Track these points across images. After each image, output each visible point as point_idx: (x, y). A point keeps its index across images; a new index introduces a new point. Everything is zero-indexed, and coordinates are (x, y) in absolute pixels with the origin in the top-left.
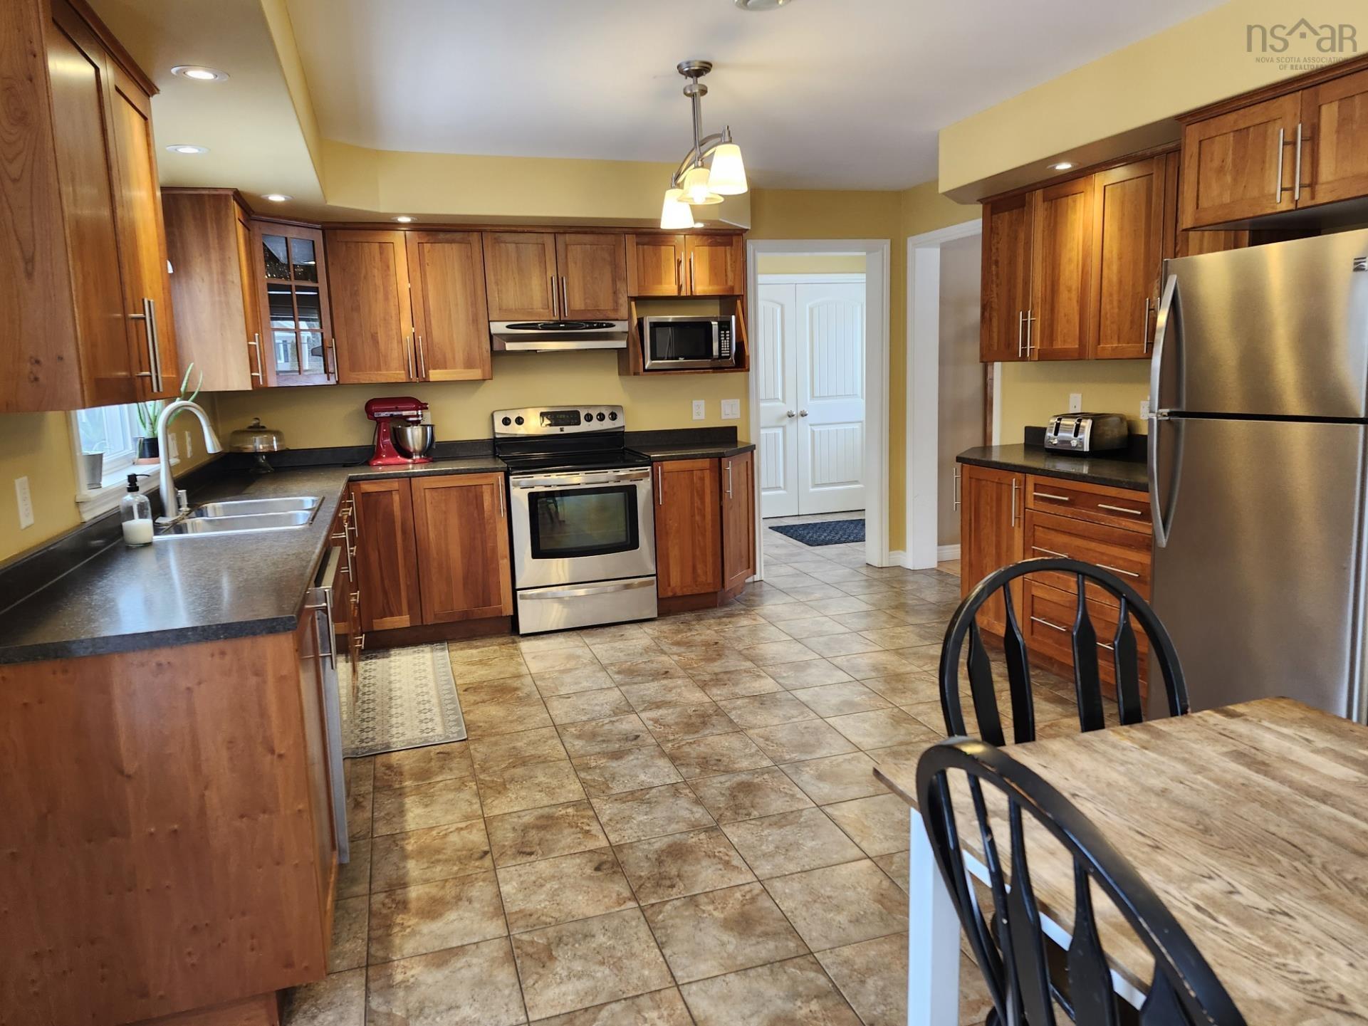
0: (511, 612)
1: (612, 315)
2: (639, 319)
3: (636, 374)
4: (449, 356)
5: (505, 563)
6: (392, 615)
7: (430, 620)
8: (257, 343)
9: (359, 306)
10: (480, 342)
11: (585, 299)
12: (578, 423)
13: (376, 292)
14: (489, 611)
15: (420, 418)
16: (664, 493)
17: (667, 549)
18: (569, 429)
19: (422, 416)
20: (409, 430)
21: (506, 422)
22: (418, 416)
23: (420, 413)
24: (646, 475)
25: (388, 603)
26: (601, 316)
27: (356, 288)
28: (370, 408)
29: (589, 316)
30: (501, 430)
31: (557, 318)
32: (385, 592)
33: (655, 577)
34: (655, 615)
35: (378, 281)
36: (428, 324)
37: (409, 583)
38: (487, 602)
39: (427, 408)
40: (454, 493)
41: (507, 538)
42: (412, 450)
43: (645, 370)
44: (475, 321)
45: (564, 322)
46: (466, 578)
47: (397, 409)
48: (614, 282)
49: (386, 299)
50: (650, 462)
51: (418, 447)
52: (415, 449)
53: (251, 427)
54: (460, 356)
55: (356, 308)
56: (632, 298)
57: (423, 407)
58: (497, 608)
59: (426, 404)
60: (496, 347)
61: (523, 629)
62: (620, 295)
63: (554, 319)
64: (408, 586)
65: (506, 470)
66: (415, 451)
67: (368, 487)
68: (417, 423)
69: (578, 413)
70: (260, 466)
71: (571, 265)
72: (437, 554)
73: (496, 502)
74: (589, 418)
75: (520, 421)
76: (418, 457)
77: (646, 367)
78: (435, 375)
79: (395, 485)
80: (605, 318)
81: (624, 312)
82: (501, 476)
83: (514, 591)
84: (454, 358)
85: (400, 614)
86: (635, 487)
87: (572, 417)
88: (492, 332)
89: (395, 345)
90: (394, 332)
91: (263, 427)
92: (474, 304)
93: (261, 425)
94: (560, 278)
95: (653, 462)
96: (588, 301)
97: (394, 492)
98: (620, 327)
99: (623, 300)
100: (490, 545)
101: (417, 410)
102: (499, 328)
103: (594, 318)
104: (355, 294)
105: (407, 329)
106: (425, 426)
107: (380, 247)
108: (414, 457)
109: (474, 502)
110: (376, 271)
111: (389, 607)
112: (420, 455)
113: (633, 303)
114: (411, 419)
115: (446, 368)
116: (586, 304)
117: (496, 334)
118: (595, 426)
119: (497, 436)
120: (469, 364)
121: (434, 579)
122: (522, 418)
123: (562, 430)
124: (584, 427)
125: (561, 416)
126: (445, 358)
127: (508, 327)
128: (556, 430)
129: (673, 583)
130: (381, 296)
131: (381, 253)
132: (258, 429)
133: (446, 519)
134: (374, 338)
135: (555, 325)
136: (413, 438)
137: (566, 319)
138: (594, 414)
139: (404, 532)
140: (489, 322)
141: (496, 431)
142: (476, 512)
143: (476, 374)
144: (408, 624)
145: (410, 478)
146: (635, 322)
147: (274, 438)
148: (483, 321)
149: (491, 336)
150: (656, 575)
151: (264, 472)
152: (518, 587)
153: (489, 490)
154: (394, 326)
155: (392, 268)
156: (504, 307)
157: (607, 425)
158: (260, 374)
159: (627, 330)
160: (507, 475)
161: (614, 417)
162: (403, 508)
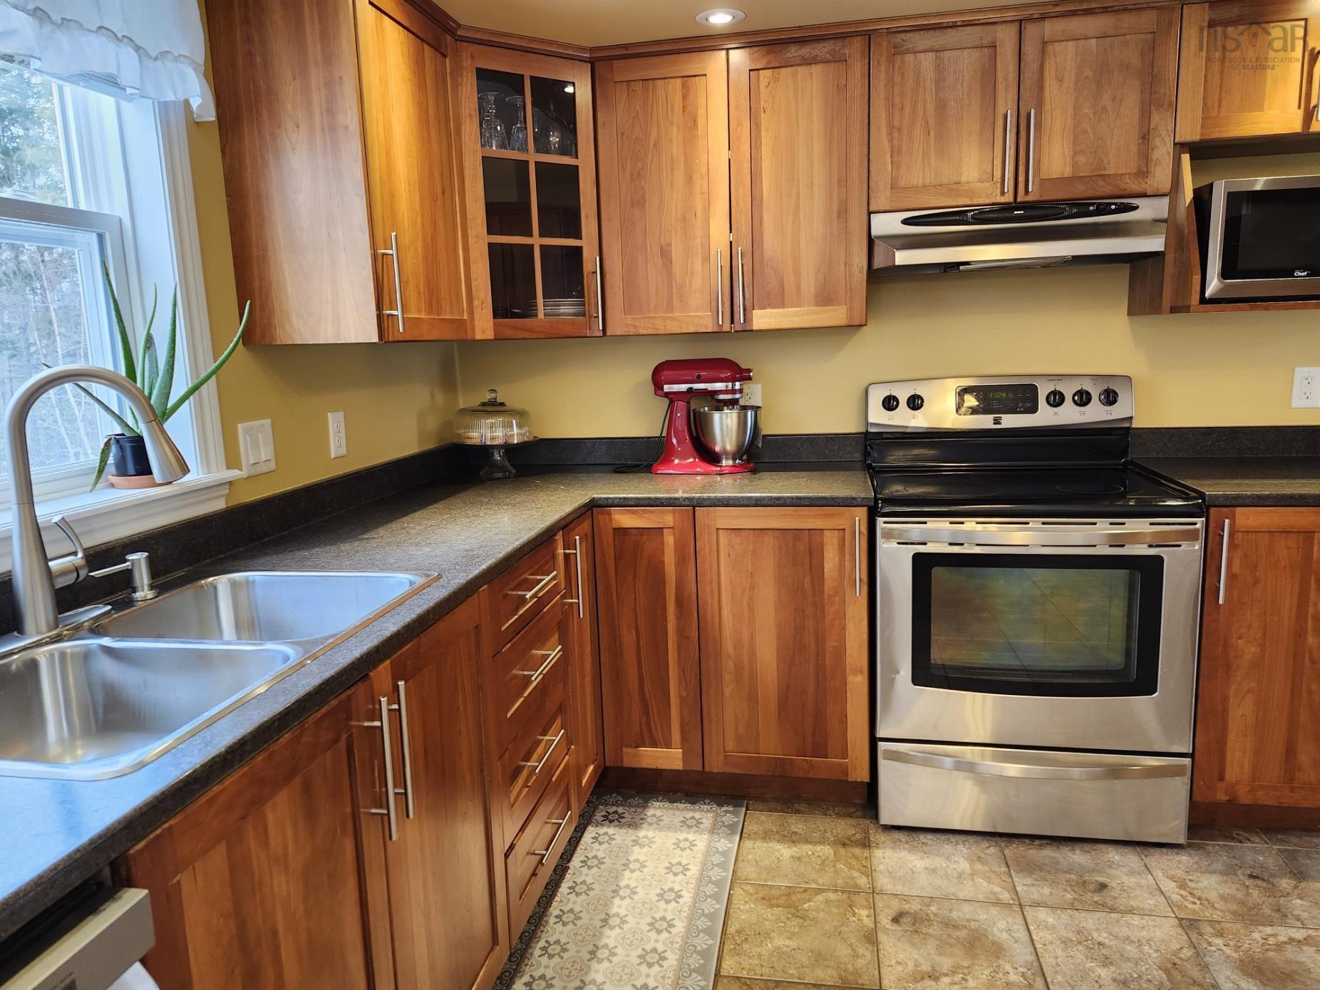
0: (864, 776)
1: (1134, 186)
2: (1197, 192)
3: (1178, 308)
4: (790, 282)
5: (858, 682)
6: (654, 744)
7: (716, 764)
8: (393, 252)
9: (644, 197)
10: (848, 254)
11: (1075, 154)
12: (1033, 409)
13: (672, 169)
14: (823, 766)
15: (737, 396)
16: (1232, 577)
17: (1225, 699)
18: (1011, 421)
19: (741, 391)
20: (716, 416)
21: (890, 403)
22: (733, 391)
23: (738, 385)
24: (1192, 536)
25: (648, 724)
26: (1108, 190)
27: (640, 165)
28: (659, 376)
29: (1079, 191)
30: (879, 417)
31: (1008, 198)
32: (645, 703)
33: (1187, 761)
34: (1182, 840)
35: (676, 149)
36: (756, 225)
37: (684, 694)
38: (820, 749)
39: (750, 378)
40: (770, 541)
41: (865, 636)
42: (718, 449)
43: (1203, 300)
44: (843, 213)
45: (1025, 206)
46: (783, 700)
47: (700, 380)
48: (1146, 115)
49: (689, 180)
50: (1202, 507)
51: (730, 446)
52: (724, 449)
53: (484, 404)
54: (809, 284)
55: (639, 202)
56: (1181, 147)
57: (742, 375)
58: (839, 765)
59: (749, 371)
60: (879, 262)
61: (888, 815)
62: (1157, 141)
63: (1002, 200)
64: (682, 699)
65: (872, 503)
66: (725, 452)
67: (625, 519)
68: (733, 403)
69: (1033, 389)
70: (494, 465)
71: (1050, 85)
72: (735, 648)
73: (847, 564)
74: (1056, 399)
75: (915, 403)
76: (730, 462)
77: (1208, 294)
78: (763, 319)
79: (667, 518)
80: (1116, 192)
81: (1161, 177)
82: (860, 515)
83: (874, 741)
84: (798, 287)
85: (668, 746)
86: (1159, 560)
87: (1023, 397)
88: (874, 233)
89: (698, 265)
90: (698, 241)
91: (502, 404)
92: (843, 182)
93: (499, 400)
94: (1023, 113)
95: (1208, 507)
96: (1082, 159)
97: (666, 531)
98: (1147, 210)
99: (1163, 151)
100: (831, 643)
101: (733, 380)
102: (887, 224)
103: (1090, 193)
104: (638, 176)
105: (719, 234)
106: (745, 408)
107: (684, 86)
108: (724, 463)
109: (807, 560)
110: (675, 129)
111: (650, 731)
112: (734, 459)
113: (1186, 158)
114: (722, 397)
115: (782, 305)
116: (1075, 164)
117: (879, 237)
118: (1069, 415)
119: (872, 430)
120: (825, 298)
121: (727, 692)
122: (919, 397)
123: (997, 421)
124: (1045, 416)
125: (998, 395)
126: (782, 284)
127: (906, 222)
128: (985, 422)
129: (1232, 773)
130: (679, 176)
131: (685, 97)
132: (494, 407)
133: (752, 588)
134: (665, 253)
135: (1002, 212)
136: (722, 429)
137: (1029, 198)
138: (1069, 390)
139: (680, 603)
140: (869, 213)
141: (871, 420)
142: (808, 579)
143: (835, 315)
144: (678, 765)
145: (694, 507)
146: (1189, 195)
147: (514, 421)
148: (857, 214)
149: (871, 241)
150: (1192, 756)
151: (500, 475)
152: (881, 733)
153: (835, 541)
154: (698, 231)
155: (701, 122)
156: (902, 184)
157: (1095, 413)
158: (398, 312)
159: (1166, 215)
160: (873, 514)
161: (1110, 398)
162: (681, 562)
